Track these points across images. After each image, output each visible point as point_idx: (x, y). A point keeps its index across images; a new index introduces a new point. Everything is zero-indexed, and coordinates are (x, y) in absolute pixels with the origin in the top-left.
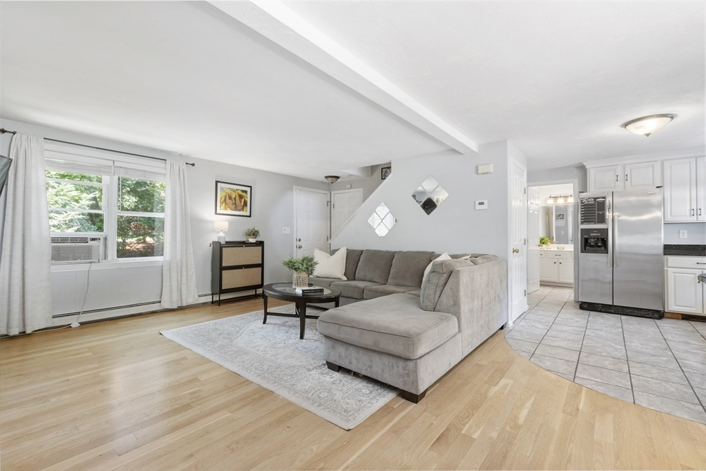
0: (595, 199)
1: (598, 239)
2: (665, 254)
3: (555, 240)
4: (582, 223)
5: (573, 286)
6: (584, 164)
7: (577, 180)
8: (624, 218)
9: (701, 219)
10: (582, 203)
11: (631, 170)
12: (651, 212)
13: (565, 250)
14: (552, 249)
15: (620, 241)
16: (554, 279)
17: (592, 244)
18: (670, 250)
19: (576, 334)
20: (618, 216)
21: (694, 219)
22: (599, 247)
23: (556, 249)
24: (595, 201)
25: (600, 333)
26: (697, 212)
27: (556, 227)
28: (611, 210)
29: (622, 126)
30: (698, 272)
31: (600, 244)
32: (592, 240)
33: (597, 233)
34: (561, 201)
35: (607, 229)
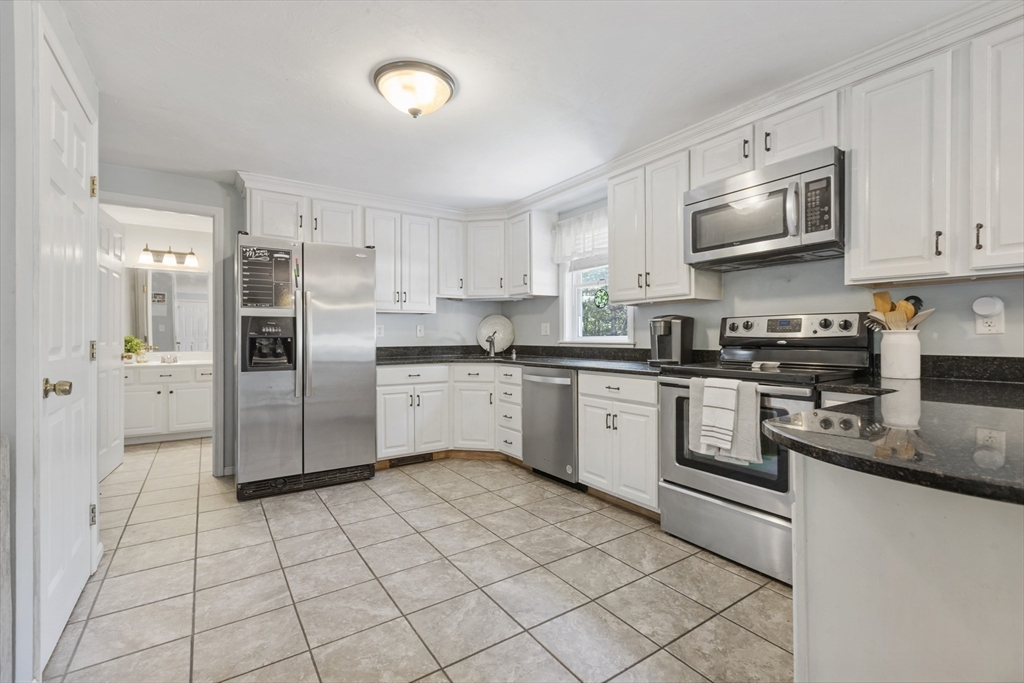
0: (271, 252)
1: (276, 339)
2: (378, 364)
3: (151, 343)
4: (245, 304)
5: (212, 434)
6: (243, 175)
7: (222, 210)
10: (245, 257)
11: (322, 212)
13: (179, 363)
14: (150, 364)
15: (319, 343)
16: (154, 427)
17: (265, 351)
18: (389, 356)
22: (277, 355)
23: (158, 363)
24: (271, 256)
26: (401, 296)
27: (153, 317)
28: (300, 279)
30: (410, 389)
31: (279, 351)
32: (264, 342)
33: (275, 326)
34: (169, 263)
35: (295, 319)
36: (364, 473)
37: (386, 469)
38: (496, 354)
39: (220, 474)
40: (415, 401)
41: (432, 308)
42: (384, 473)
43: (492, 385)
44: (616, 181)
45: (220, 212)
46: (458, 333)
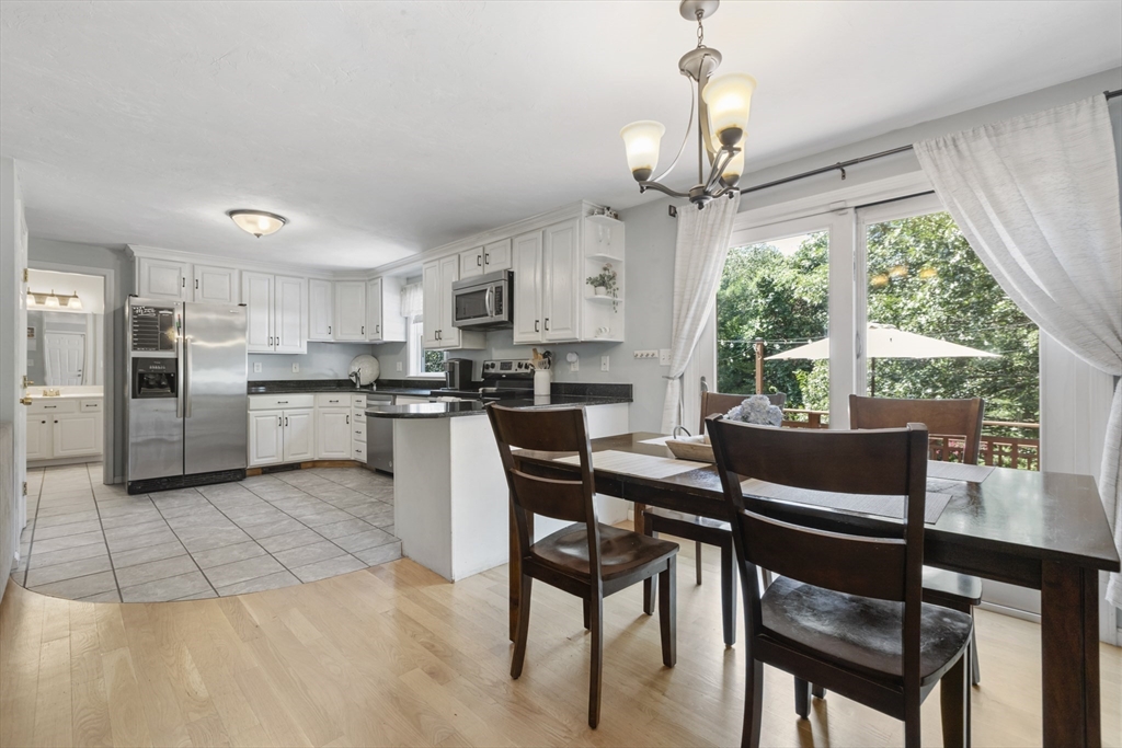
0: (157, 310)
1: (161, 374)
2: (249, 393)
4: (135, 348)
5: (102, 459)
6: (132, 247)
7: (113, 271)
8: (200, 343)
9: (281, 349)
10: (135, 314)
11: (203, 274)
12: (233, 338)
13: (62, 396)
15: (199, 378)
17: (152, 383)
18: (254, 387)
19: (157, 533)
20: (192, 341)
21: (271, 350)
22: (162, 387)
23: (41, 396)
24: (157, 313)
25: (191, 519)
26: (274, 341)
28: (181, 330)
29: (226, 213)
30: (279, 413)
31: (164, 383)
32: (151, 377)
33: (160, 365)
34: (52, 304)
35: (177, 359)
36: (238, 475)
37: (258, 475)
38: (362, 386)
39: (111, 481)
40: (283, 422)
41: (304, 350)
42: (255, 478)
43: (348, 410)
44: (428, 265)
45: (111, 273)
46: (331, 370)
